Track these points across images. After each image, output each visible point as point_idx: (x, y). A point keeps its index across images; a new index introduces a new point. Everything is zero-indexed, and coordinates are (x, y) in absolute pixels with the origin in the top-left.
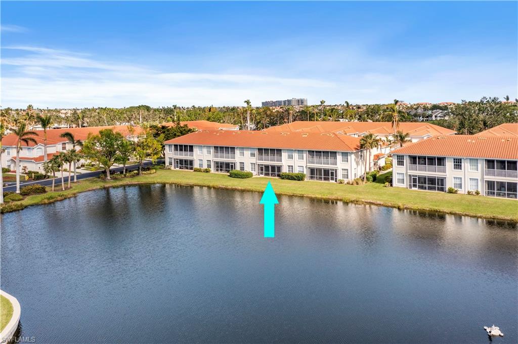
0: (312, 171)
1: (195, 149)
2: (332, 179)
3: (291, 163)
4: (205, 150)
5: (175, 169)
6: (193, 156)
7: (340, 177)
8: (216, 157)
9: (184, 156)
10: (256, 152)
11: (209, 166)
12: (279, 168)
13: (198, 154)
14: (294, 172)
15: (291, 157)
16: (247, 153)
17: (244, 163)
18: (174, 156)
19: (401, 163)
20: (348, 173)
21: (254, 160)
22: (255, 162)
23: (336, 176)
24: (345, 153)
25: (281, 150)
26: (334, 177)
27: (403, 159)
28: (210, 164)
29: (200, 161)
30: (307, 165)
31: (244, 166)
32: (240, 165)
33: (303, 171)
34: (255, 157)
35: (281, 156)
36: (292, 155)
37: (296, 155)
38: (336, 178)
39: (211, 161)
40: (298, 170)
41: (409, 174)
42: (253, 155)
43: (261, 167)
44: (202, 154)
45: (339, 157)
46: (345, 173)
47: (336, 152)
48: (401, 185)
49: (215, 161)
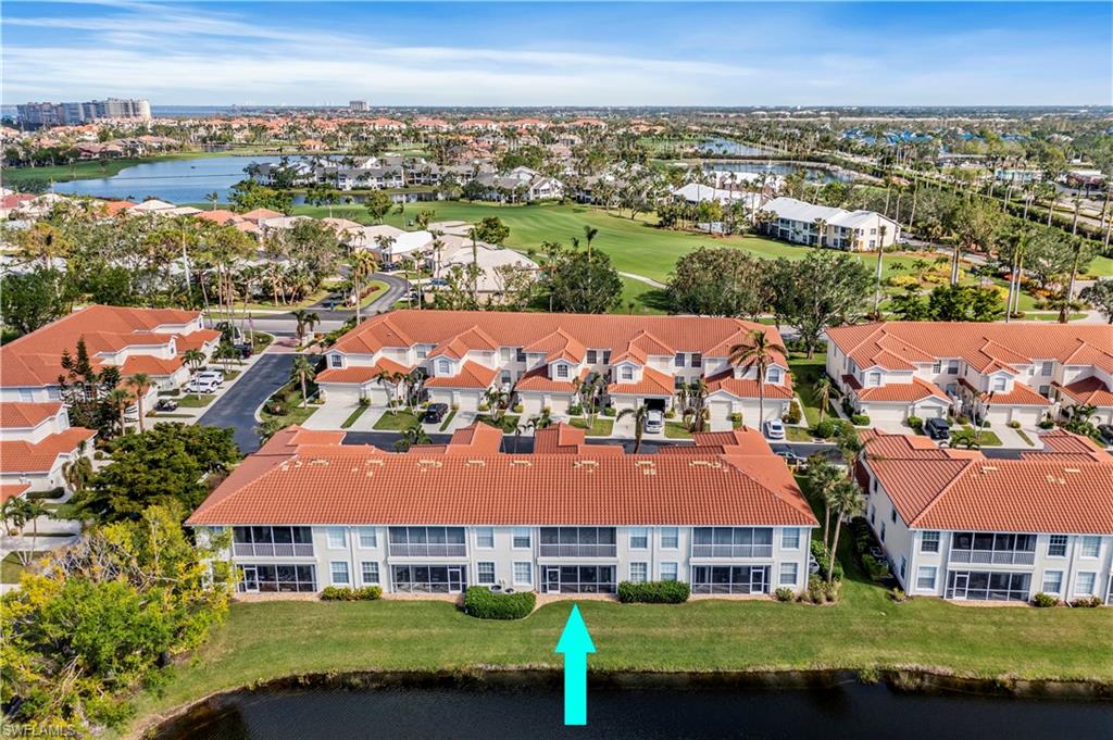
0: (700, 573)
1: (315, 535)
2: (757, 588)
3: (641, 555)
4: (355, 537)
6: (310, 554)
7: (775, 584)
8: (396, 552)
9: (275, 557)
10: (535, 537)
11: (372, 577)
12: (607, 572)
13: (330, 547)
14: (649, 579)
15: (641, 542)
16: (504, 538)
17: (493, 564)
18: (235, 557)
19: (930, 545)
20: (795, 570)
21: (526, 554)
22: (531, 561)
23: (766, 581)
24: (793, 529)
25: (613, 530)
26: (763, 584)
27: (938, 538)
28: (375, 572)
29: (336, 566)
30: (688, 561)
31: (493, 569)
32: (480, 569)
33: (676, 575)
34: (529, 546)
35: (612, 543)
36: (646, 539)
37: (656, 538)
38: (765, 586)
39: (376, 564)
40: (661, 572)
41: (948, 569)
42: (522, 542)
43: (550, 572)
44: (345, 545)
45: (777, 538)
46: (789, 570)
47: (772, 529)
48: (926, 592)
49: (393, 566)
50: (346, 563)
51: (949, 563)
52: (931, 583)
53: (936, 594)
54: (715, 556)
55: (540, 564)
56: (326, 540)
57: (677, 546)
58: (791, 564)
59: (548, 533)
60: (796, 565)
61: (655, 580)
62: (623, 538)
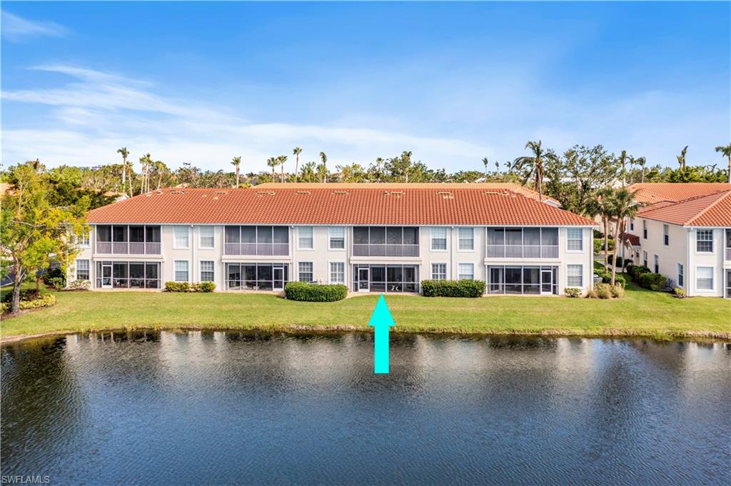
0: (495, 272)
1: (165, 235)
2: (547, 288)
3: (440, 256)
4: (196, 236)
5: (99, 290)
6: (159, 252)
7: (563, 284)
8: (229, 251)
9: (130, 255)
10: (348, 236)
11: (208, 275)
12: (411, 272)
13: (175, 247)
14: (448, 278)
15: (440, 244)
16: (322, 238)
17: (311, 263)
18: (96, 255)
19: (705, 245)
20: (581, 272)
21: (341, 255)
22: (344, 261)
23: (554, 282)
24: (577, 229)
25: (416, 230)
26: (552, 284)
27: (711, 238)
28: (211, 271)
29: (179, 264)
30: (483, 262)
31: (311, 269)
32: (300, 269)
33: (472, 275)
34: (343, 247)
35: (415, 243)
36: (445, 240)
37: (454, 238)
38: (554, 287)
39: (213, 262)
40: (459, 273)
41: (725, 267)
42: (337, 243)
43: (360, 270)
44: (188, 246)
45: (563, 238)
46: (575, 273)
47: (557, 228)
48: (706, 292)
49: (226, 264)
50: (187, 262)
51: (726, 262)
52: (710, 284)
53: (716, 295)
54: (508, 256)
55: (352, 262)
56: (172, 239)
57: (473, 248)
58: (577, 266)
59: (360, 232)
60: (581, 266)
61: (454, 279)
62: (425, 238)
